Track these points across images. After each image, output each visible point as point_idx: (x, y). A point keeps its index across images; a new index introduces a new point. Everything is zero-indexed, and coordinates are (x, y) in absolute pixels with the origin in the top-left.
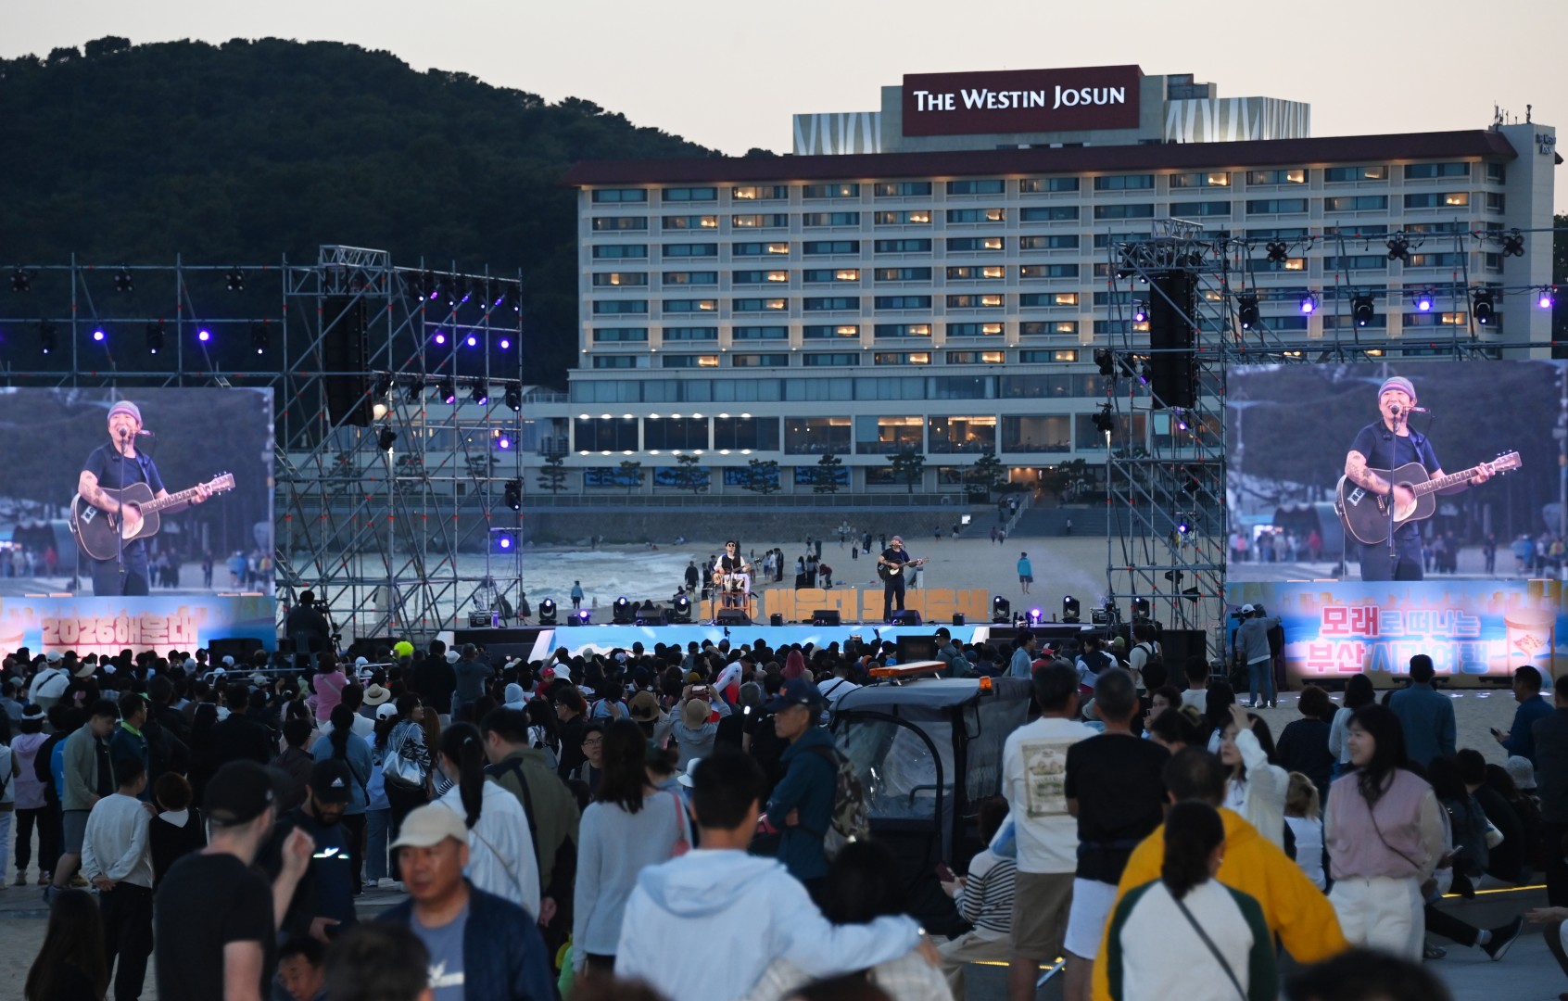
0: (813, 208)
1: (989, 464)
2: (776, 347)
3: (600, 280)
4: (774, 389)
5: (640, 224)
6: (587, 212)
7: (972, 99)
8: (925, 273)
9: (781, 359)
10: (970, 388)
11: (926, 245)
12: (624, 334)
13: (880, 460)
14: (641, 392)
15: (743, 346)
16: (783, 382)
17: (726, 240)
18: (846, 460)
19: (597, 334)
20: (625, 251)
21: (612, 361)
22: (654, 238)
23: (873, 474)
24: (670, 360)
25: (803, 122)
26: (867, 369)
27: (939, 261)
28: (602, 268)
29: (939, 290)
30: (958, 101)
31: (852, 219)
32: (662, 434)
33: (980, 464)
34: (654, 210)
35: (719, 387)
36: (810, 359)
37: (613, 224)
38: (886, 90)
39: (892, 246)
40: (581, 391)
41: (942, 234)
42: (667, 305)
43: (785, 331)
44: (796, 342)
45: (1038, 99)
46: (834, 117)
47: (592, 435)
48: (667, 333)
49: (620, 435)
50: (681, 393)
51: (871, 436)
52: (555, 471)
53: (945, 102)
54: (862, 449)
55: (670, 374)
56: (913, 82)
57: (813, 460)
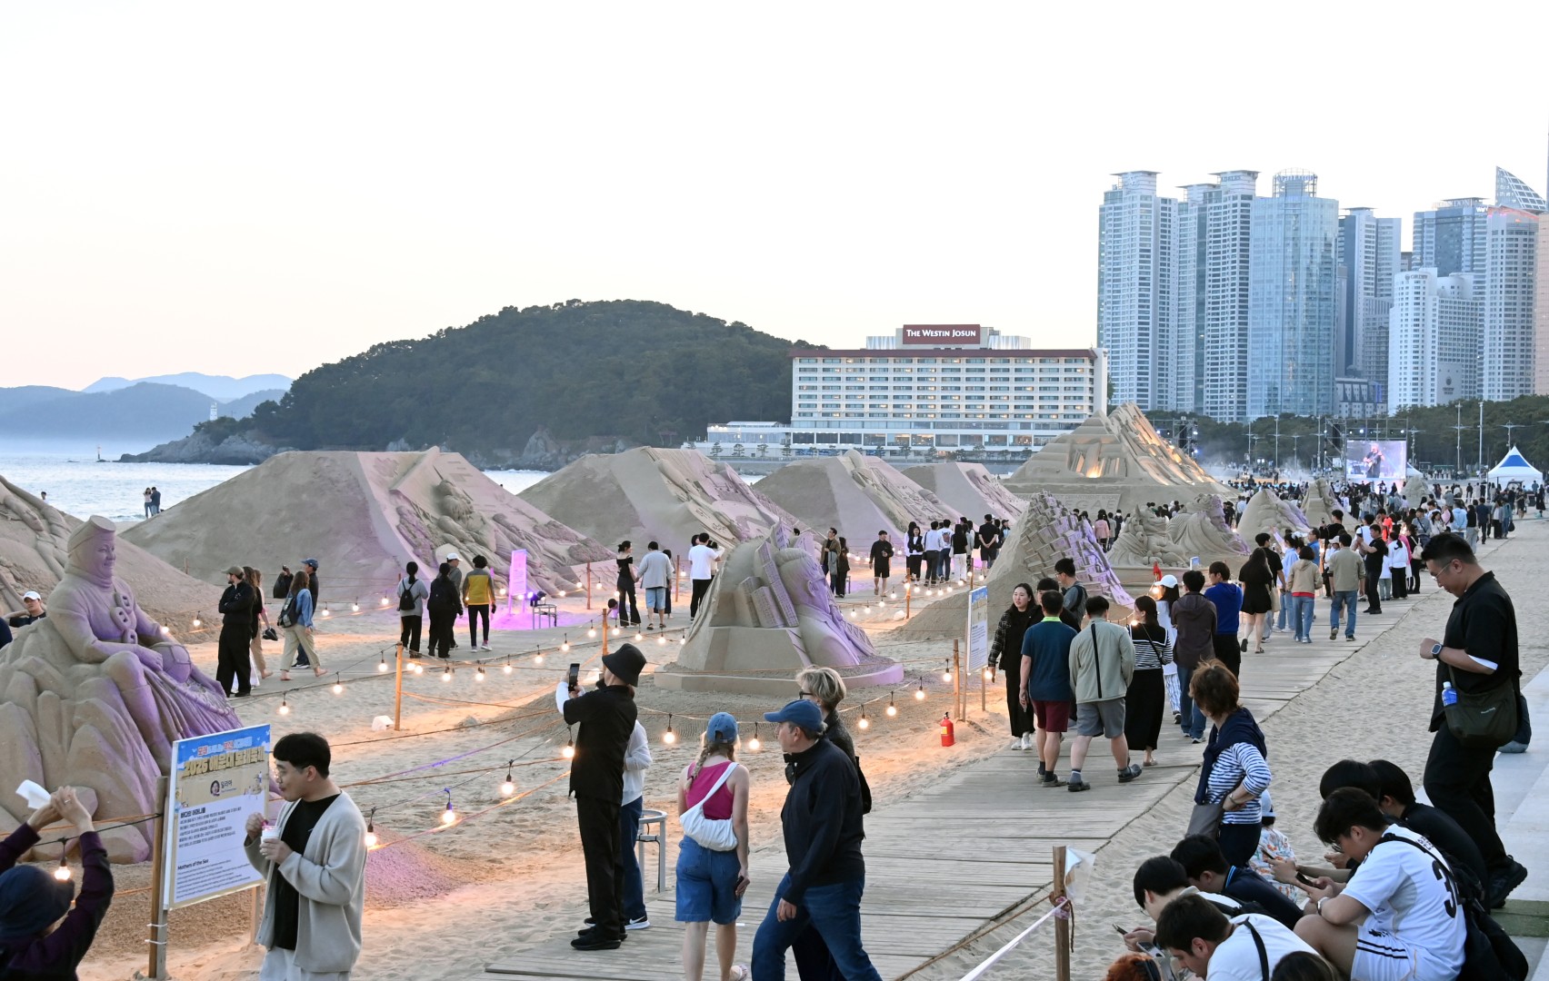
0: (873, 366)
1: (932, 450)
2: (859, 410)
3: (800, 388)
4: (860, 424)
5: (815, 370)
6: (796, 365)
7: (926, 333)
8: (910, 388)
9: (862, 415)
10: (926, 425)
11: (910, 379)
12: (809, 406)
13: (897, 448)
14: (815, 424)
15: (849, 410)
16: (863, 422)
17: (843, 375)
18: (886, 448)
19: (800, 405)
20: (810, 379)
21: (805, 414)
22: (820, 375)
23: (893, 453)
24: (824, 415)
25: (870, 339)
26: (890, 418)
27: (915, 384)
28: (802, 384)
29: (915, 393)
30: (921, 333)
31: (886, 370)
32: (823, 438)
33: (931, 450)
34: (820, 365)
35: (842, 424)
36: (871, 415)
37: (805, 370)
38: (897, 330)
39: (899, 379)
40: (795, 424)
41: (915, 375)
42: (824, 397)
43: (863, 406)
44: (867, 409)
45: (947, 334)
46: (880, 338)
47: (799, 438)
48: (823, 405)
49: (808, 438)
50: (829, 425)
51: (893, 440)
52: (787, 450)
53: (917, 334)
54: (889, 445)
55: (825, 419)
56: (906, 327)
57: (875, 448)
